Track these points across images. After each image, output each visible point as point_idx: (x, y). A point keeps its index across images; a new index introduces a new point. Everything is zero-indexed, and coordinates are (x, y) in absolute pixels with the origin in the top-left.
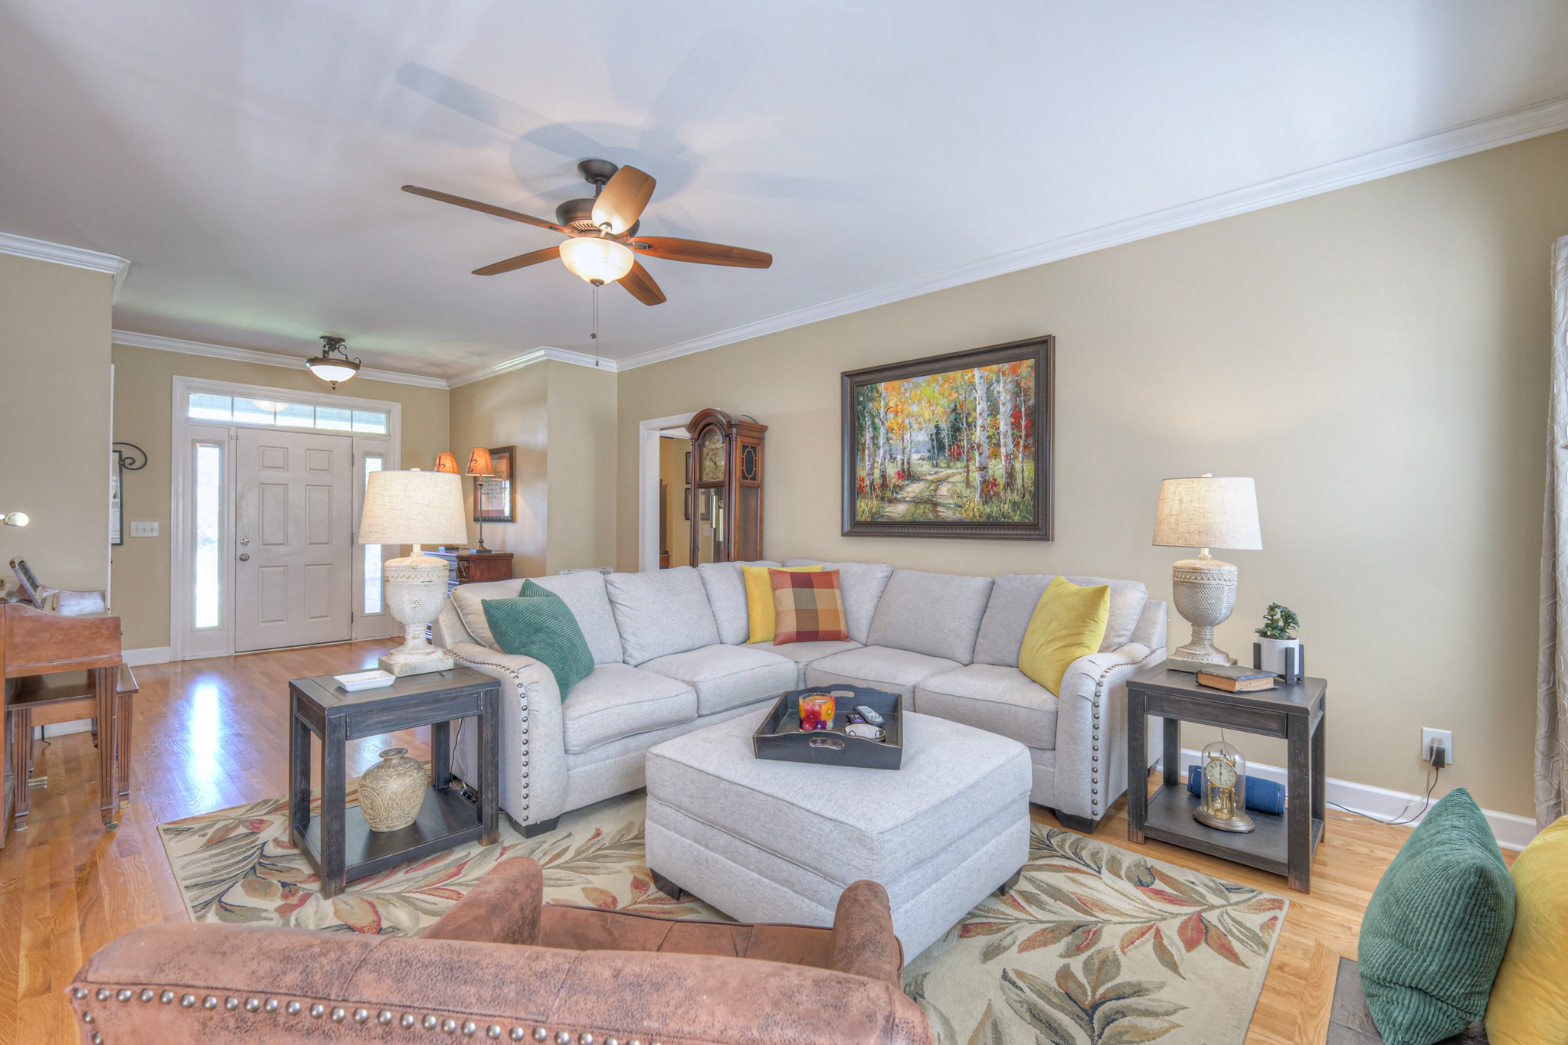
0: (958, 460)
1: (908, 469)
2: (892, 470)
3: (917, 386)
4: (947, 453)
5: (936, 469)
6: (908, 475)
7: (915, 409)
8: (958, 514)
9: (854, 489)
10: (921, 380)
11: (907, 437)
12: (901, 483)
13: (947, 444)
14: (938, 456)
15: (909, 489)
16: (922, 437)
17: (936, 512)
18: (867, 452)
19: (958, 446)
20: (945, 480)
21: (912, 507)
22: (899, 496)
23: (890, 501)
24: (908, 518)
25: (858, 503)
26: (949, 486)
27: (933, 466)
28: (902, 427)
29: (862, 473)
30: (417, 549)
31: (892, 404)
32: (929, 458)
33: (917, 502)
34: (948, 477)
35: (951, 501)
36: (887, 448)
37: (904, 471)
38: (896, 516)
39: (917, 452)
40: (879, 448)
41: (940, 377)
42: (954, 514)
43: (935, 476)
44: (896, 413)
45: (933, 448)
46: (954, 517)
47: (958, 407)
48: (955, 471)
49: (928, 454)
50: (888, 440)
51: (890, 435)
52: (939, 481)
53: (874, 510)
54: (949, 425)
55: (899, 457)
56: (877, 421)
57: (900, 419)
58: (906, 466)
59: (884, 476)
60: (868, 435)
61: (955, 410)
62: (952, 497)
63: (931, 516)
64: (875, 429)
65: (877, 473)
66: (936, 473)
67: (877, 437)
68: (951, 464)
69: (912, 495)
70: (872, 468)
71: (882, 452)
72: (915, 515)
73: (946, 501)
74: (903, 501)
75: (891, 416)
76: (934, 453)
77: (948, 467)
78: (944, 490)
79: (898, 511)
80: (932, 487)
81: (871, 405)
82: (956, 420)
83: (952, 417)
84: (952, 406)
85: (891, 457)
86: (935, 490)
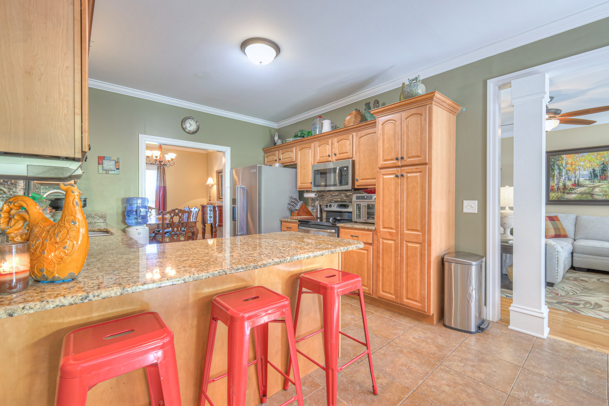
0: (605, 180)
1: (578, 183)
2: (569, 184)
3: (584, 156)
4: (599, 178)
5: (593, 183)
6: (577, 185)
7: (582, 163)
8: (604, 198)
9: (549, 189)
10: (585, 154)
11: (577, 172)
12: (574, 187)
13: (599, 175)
14: (594, 178)
15: (578, 189)
16: (586, 173)
17: (593, 197)
18: (555, 177)
19: (605, 176)
20: (598, 186)
21: (580, 196)
22: (573, 192)
23: (568, 193)
24: (577, 199)
25: (551, 194)
26: (600, 188)
27: (591, 182)
28: (575, 170)
29: (552, 184)
30: (507, 208)
31: (569, 162)
32: (589, 180)
33: (582, 193)
34: (600, 186)
35: (601, 193)
36: (566, 176)
37: (575, 184)
38: (571, 198)
39: (583, 177)
40: (562, 176)
41: (595, 153)
42: (602, 197)
43: (592, 185)
44: (572, 165)
45: (592, 176)
46: (603, 199)
47: (605, 163)
48: (603, 184)
49: (589, 178)
50: (567, 173)
51: (568, 172)
52: (595, 187)
53: (559, 196)
54: (600, 169)
55: (573, 179)
56: (561, 167)
57: (574, 167)
58: (576, 182)
59: (564, 185)
60: (556, 172)
61: (603, 164)
62: (601, 192)
63: (590, 198)
64: (560, 169)
65: (561, 185)
66: (593, 184)
67: (561, 173)
68: (601, 182)
69: (580, 191)
70: (559, 182)
71: (564, 177)
72: (581, 198)
73: (598, 193)
74: (575, 193)
75: (569, 166)
76: (592, 178)
77: (600, 182)
78: (597, 190)
79: (572, 196)
80: (591, 189)
81: (558, 162)
82: (604, 167)
83: (602, 166)
84: (602, 163)
85: (569, 179)
86: (592, 190)
